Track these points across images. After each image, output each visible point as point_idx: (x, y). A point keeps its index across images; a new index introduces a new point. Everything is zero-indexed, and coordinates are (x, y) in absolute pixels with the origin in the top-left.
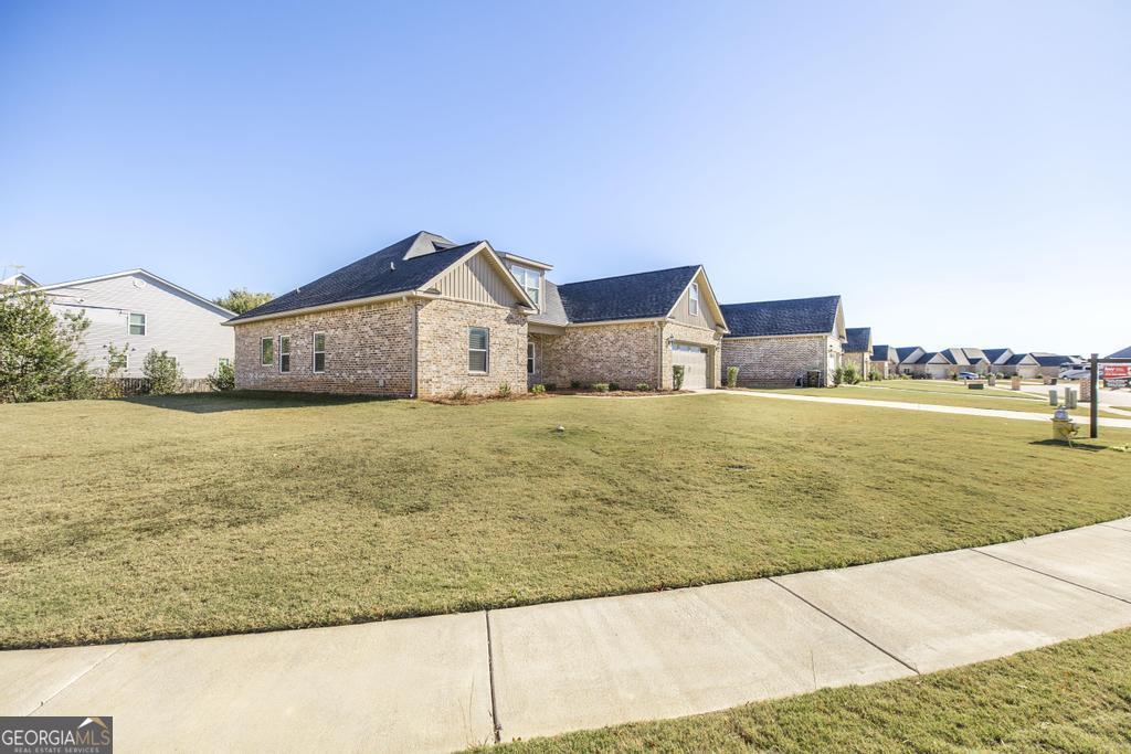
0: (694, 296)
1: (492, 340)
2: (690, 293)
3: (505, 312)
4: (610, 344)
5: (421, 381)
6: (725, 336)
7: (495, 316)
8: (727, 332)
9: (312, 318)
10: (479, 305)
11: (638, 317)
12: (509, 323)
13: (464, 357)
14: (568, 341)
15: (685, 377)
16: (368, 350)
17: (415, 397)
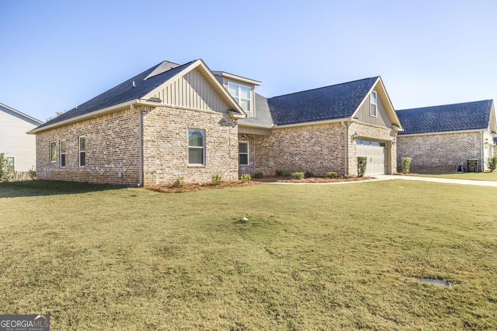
0: (373, 101)
1: (208, 139)
2: (370, 98)
3: (219, 116)
4: (306, 141)
5: (147, 173)
6: (400, 133)
7: (211, 120)
8: (401, 129)
9: (78, 126)
10: (196, 111)
11: (328, 119)
12: (222, 125)
13: (184, 153)
14: (274, 140)
15: (368, 166)
16: (111, 148)
17: (142, 186)
